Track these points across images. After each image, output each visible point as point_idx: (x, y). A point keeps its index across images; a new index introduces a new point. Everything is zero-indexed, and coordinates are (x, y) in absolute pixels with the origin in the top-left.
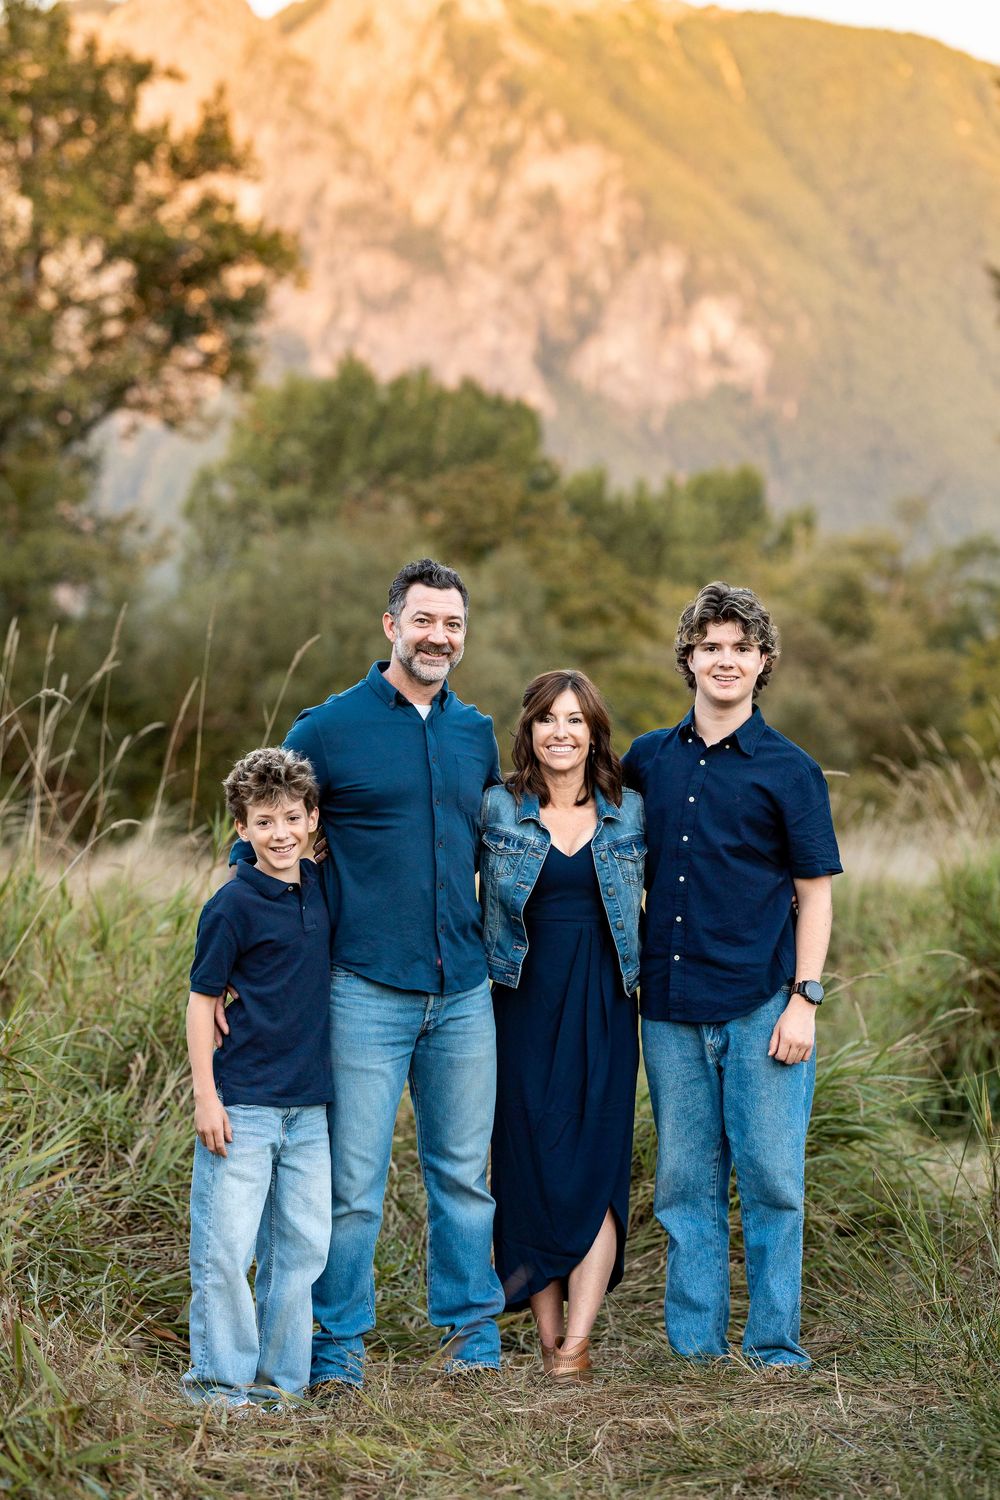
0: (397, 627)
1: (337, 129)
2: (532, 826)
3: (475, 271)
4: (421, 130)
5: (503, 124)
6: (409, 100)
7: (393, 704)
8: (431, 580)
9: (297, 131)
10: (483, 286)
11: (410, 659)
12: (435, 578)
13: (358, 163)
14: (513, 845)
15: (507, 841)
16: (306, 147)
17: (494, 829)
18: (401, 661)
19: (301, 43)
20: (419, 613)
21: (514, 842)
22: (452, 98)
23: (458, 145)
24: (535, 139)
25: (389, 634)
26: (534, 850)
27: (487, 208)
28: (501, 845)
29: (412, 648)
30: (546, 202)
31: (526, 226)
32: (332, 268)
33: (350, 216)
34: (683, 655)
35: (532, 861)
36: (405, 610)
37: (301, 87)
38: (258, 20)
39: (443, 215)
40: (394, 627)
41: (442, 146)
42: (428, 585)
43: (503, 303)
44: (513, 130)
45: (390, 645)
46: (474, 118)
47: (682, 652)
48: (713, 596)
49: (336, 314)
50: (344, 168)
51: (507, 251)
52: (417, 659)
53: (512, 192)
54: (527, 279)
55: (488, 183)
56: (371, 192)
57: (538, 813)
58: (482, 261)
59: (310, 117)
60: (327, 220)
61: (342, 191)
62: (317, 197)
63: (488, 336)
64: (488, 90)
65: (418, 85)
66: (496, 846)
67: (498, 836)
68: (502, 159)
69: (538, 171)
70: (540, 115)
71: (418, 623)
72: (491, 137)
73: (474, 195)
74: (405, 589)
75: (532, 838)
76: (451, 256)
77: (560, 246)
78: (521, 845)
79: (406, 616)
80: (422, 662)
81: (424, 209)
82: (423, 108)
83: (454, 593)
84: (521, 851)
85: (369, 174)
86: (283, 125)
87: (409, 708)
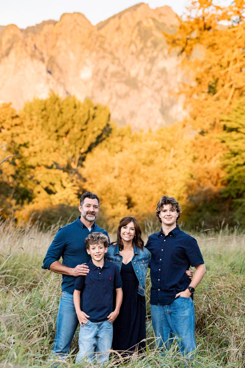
0: (82, 208)
1: (111, 53)
2: (118, 256)
3: (145, 89)
4: (132, 53)
5: (153, 52)
6: (130, 46)
7: (82, 227)
8: (90, 197)
9: (101, 54)
10: (147, 92)
11: (85, 216)
12: (91, 196)
13: (116, 61)
14: (114, 261)
15: (112, 260)
16: (104, 57)
17: (109, 257)
18: (83, 217)
19: (102, 32)
20: (87, 204)
21: (114, 260)
22: (140, 46)
23: (142, 57)
24: (161, 56)
25: (80, 210)
26: (119, 261)
27: (148, 73)
28: (111, 261)
29: (86, 213)
30: (163, 71)
31: (158, 77)
32: (110, 88)
33: (114, 75)
34: (158, 214)
35: (119, 264)
36: (84, 204)
37: (103, 43)
38: (92, 26)
39: (138, 74)
40: (81, 209)
41: (137, 57)
42: (89, 198)
43: (152, 96)
44: (155, 54)
45: (80, 213)
46: (145, 50)
47: (157, 213)
48: (164, 198)
49: (110, 99)
50: (113, 63)
51: (153, 84)
52: (87, 216)
53: (154, 69)
54: (158, 91)
55: (149, 67)
56: (120, 69)
57: (119, 252)
58: (147, 86)
59: (105, 50)
60: (109, 76)
61: (113, 68)
62: (106, 70)
63: (149, 105)
64: (149, 44)
65: (132, 42)
66: (109, 261)
67: (110, 259)
68: (152, 61)
69: (161, 64)
70: (162, 50)
71: (87, 207)
72: (149, 55)
73: (145, 69)
74: (84, 199)
75: (118, 258)
76: (140, 85)
77: (166, 82)
78: (116, 261)
79: (84, 205)
80: (88, 216)
81: (133, 73)
82: (133, 47)
83: (96, 200)
84: (116, 262)
85: (119, 64)
86: (98, 52)
87: (86, 229)
